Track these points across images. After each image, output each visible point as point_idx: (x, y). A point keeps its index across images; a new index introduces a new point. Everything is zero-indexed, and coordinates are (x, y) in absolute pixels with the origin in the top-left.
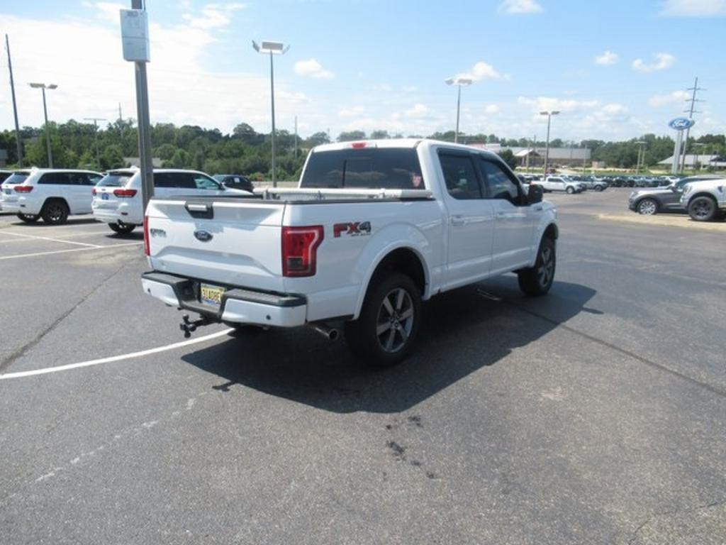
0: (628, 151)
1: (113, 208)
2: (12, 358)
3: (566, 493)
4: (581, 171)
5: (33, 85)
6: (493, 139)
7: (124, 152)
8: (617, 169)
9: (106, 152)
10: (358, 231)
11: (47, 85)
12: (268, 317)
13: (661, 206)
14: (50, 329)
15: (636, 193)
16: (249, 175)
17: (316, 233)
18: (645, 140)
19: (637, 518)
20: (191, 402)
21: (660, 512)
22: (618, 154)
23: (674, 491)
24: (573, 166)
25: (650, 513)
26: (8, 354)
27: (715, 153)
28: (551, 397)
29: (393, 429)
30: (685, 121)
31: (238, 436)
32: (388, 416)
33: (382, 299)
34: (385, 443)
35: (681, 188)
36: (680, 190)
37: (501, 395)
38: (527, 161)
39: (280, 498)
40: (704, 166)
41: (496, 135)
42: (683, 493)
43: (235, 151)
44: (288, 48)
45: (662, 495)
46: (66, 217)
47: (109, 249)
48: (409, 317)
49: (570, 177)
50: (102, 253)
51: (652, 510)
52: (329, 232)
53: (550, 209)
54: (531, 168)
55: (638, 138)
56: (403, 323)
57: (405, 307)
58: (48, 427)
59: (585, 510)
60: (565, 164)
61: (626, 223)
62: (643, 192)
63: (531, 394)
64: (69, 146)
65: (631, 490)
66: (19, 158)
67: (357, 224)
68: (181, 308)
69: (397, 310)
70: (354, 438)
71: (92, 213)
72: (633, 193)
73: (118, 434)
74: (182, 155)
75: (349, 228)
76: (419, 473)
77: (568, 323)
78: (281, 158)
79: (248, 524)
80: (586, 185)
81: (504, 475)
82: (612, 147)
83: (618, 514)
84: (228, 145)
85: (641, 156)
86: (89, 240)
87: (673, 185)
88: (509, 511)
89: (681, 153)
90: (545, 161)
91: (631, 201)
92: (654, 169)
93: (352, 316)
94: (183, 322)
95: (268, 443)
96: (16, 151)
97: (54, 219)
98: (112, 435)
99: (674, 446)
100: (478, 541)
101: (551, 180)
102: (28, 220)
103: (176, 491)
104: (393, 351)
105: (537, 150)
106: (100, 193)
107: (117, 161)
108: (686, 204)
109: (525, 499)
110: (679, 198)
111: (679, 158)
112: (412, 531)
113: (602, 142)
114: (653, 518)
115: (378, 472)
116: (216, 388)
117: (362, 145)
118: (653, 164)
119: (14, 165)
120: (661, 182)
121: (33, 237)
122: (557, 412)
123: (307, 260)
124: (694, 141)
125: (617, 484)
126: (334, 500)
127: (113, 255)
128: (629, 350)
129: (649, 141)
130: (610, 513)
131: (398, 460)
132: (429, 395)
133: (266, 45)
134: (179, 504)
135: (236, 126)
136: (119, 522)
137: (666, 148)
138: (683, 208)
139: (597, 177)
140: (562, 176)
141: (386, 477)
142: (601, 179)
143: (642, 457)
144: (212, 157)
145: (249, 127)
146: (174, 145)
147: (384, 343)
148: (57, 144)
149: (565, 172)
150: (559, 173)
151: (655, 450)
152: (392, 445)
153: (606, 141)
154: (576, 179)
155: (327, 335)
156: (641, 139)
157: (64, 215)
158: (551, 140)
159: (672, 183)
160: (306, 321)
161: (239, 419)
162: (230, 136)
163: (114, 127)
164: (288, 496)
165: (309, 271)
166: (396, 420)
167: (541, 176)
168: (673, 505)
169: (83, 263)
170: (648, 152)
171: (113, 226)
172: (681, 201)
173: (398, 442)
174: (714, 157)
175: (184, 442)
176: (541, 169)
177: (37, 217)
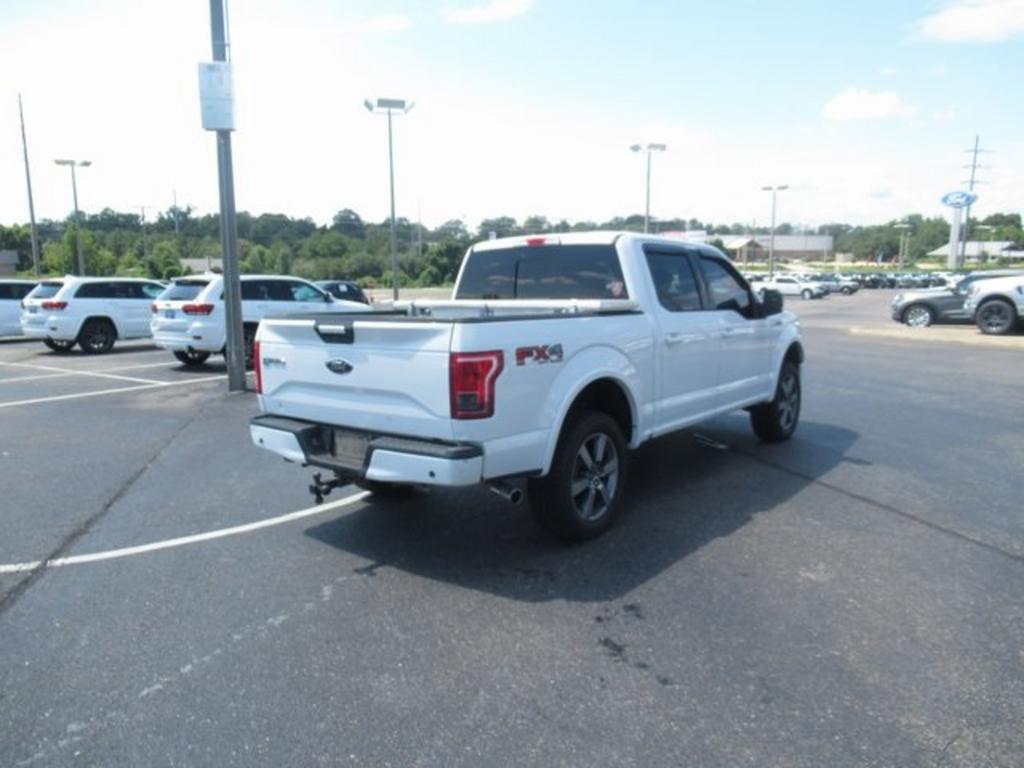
0: (885, 238)
1: (182, 330)
2: (74, 536)
3: (848, 701)
4: (820, 267)
5: (59, 162)
6: (695, 225)
7: (181, 251)
8: (871, 264)
9: (155, 251)
10: (546, 358)
11: (78, 161)
12: (432, 474)
13: (938, 314)
14: (119, 496)
15: (901, 297)
16: (355, 280)
17: (495, 361)
18: (908, 223)
19: (945, 733)
20: (327, 591)
21: (975, 723)
22: (870, 242)
23: (989, 697)
24: (809, 260)
25: (961, 725)
26: (67, 531)
27: (1007, 239)
28: (812, 576)
29: (605, 622)
30: (963, 195)
31: (398, 634)
32: (595, 605)
33: (579, 447)
34: (596, 640)
35: (965, 289)
36: (963, 292)
37: (745, 575)
38: (744, 255)
39: (468, 712)
40: (993, 258)
41: (699, 220)
42: (1003, 699)
43: (336, 248)
44: (412, 106)
45: (976, 702)
46: (112, 342)
47: (179, 386)
48: (612, 472)
49: (806, 276)
50: (169, 392)
51: (964, 721)
52: (510, 359)
53: (792, 322)
54: (750, 264)
55: (899, 220)
56: (605, 480)
57: (606, 458)
58: (142, 625)
59: (875, 723)
60: (797, 258)
61: (889, 339)
62: (911, 296)
63: (784, 573)
64: (104, 245)
65: (934, 696)
66: (35, 261)
67: (545, 347)
68: (309, 463)
69: (598, 463)
70: (554, 635)
71: (150, 336)
72: (897, 297)
73: (239, 633)
74: (262, 254)
75: (535, 354)
76: (647, 677)
77: (824, 479)
78: (401, 256)
79: (431, 746)
80: (828, 287)
81: (761, 679)
82: (863, 234)
83: (918, 726)
84: (326, 240)
85: (904, 244)
86: (148, 374)
87: (953, 285)
88: (775, 723)
89: (960, 239)
90: (771, 255)
91: (895, 307)
92: (923, 262)
93: (540, 471)
94: (313, 483)
95: (440, 642)
96: (31, 253)
97: (96, 346)
98: (229, 635)
99: (984, 639)
100: (738, 763)
101: (780, 281)
102: (59, 348)
103: (328, 706)
104: (592, 518)
105: (758, 239)
106: (162, 310)
107: (171, 264)
108: (973, 311)
109: (794, 709)
110: (962, 303)
111: (958, 247)
112: (647, 752)
113: (848, 227)
114: (966, 732)
115: (593, 677)
116: (357, 571)
117: (540, 241)
118: (922, 255)
119: (27, 272)
120: (934, 281)
121: (69, 372)
122: (822, 596)
123: (482, 397)
124: (978, 224)
125: (913, 688)
126: (538, 713)
127: (185, 395)
128: (912, 513)
129: (915, 223)
130: (909, 726)
131: (617, 661)
132: (647, 578)
133: (383, 103)
134: (335, 723)
135: (336, 213)
136: (260, 746)
137: (939, 233)
138: (967, 316)
139: (844, 275)
140: (794, 275)
141: (604, 683)
142: (849, 278)
143: (944, 653)
144: (304, 256)
145: (353, 214)
146: (250, 240)
147: (580, 507)
148: (87, 241)
149: (798, 269)
150: (788, 270)
151: (961, 644)
152: (606, 642)
153: (854, 224)
154: (815, 278)
155: (509, 497)
156: (903, 222)
157: (109, 341)
158: (777, 224)
159: (949, 282)
160: (482, 478)
161: (396, 612)
162: (328, 227)
163: (166, 217)
164: (477, 710)
165: (485, 411)
166: (607, 610)
167: (764, 276)
168: (990, 713)
169: (146, 406)
170: (913, 239)
171: (180, 355)
172: (966, 306)
173: (615, 639)
174: (1007, 244)
175: (327, 643)
176: (764, 265)
177: (71, 344)
